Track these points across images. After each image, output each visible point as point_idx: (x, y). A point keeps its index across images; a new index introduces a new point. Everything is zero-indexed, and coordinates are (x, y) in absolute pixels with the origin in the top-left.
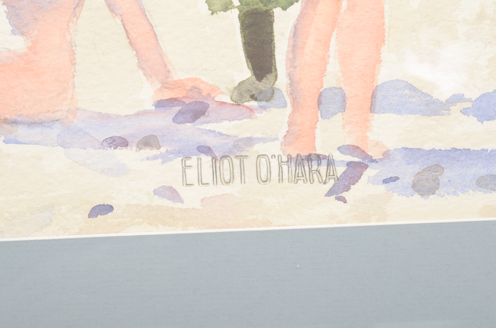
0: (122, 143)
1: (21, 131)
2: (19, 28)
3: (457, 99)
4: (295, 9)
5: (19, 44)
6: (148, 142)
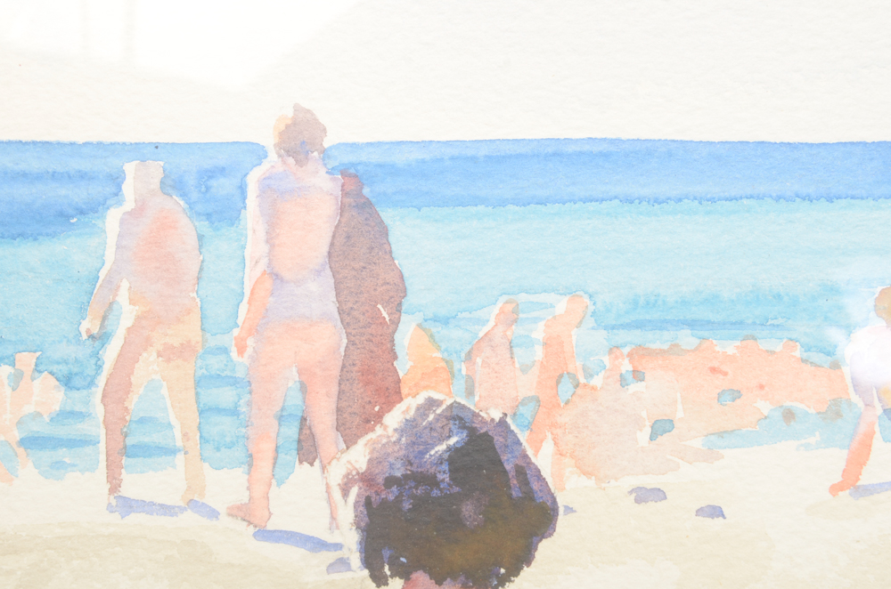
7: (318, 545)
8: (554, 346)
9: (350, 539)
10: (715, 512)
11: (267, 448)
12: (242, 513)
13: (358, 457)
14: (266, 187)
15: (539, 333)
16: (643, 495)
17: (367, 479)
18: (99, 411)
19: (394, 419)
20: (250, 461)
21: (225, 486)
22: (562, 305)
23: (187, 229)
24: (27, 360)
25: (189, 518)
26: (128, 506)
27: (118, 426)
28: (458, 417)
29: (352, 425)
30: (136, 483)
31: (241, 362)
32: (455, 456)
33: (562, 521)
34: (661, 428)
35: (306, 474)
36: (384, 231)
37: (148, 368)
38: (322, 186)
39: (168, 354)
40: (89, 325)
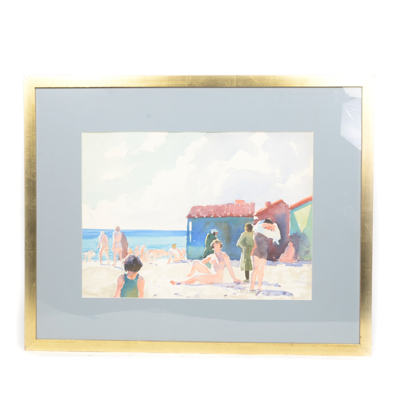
0: (229, 287)
1: (215, 285)
2: (216, 271)
3: (272, 284)
4: (252, 271)
5: (216, 273)
6: (232, 287)
7: (120, 268)
8: (142, 250)
9: (123, 268)
10: (157, 265)
11: (115, 259)
12: (113, 265)
13: (124, 260)
14: (115, 234)
15: (141, 248)
16: (150, 264)
17: (125, 262)
18: (99, 255)
19: (127, 256)
20: (114, 260)
21: (112, 263)
22: (143, 246)
23: (107, 238)
24: (92, 251)
25: (108, 266)
26: (102, 264)
27: (101, 257)
28: (133, 256)
29: (124, 257)
30: (103, 262)
31: (113, 251)
32: (133, 260)
33: (143, 266)
34: (152, 257)
35: (119, 261)
36: (126, 238)
37: (104, 252)
38: (120, 234)
39: (106, 250)
40: (98, 247)
